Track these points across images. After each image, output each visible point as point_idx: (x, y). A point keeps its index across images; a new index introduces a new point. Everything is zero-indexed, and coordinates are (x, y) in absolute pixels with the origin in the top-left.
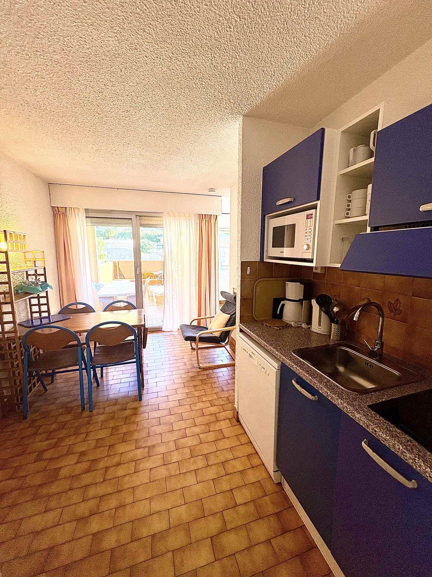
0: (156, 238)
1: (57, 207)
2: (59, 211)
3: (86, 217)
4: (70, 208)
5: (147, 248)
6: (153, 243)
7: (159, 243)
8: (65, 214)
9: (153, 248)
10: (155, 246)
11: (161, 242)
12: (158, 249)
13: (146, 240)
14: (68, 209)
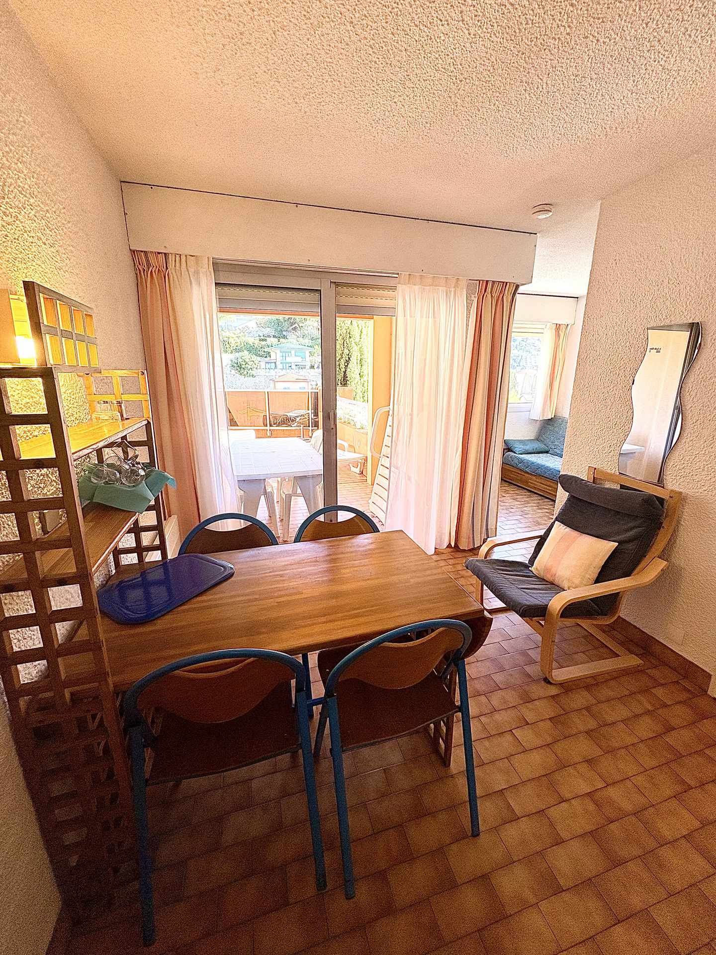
0: (263, 350)
1: (145, 252)
2: (149, 265)
3: (216, 283)
4: (178, 257)
5: (249, 367)
6: (259, 358)
7: (268, 358)
8: (164, 275)
9: (259, 367)
10: (263, 365)
11: (272, 358)
12: (268, 370)
13: (246, 352)
14: (171, 258)
